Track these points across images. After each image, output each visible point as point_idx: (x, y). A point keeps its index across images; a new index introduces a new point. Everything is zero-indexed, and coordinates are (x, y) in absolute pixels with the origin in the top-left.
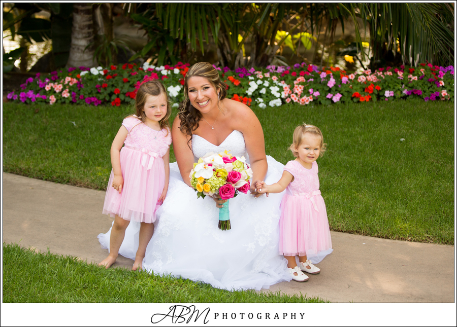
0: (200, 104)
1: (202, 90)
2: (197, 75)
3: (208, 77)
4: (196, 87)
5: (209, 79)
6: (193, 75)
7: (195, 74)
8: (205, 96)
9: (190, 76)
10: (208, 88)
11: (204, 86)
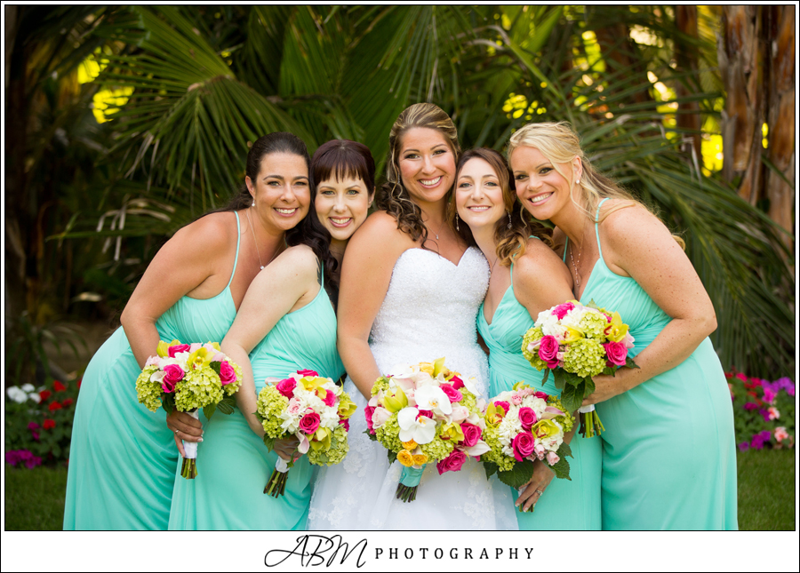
0: (426, 183)
1: (432, 156)
2: (423, 125)
3: (444, 130)
4: (419, 149)
5: (446, 133)
6: (415, 124)
7: (418, 122)
8: (438, 168)
9: (408, 128)
10: (443, 151)
11: (437, 149)
